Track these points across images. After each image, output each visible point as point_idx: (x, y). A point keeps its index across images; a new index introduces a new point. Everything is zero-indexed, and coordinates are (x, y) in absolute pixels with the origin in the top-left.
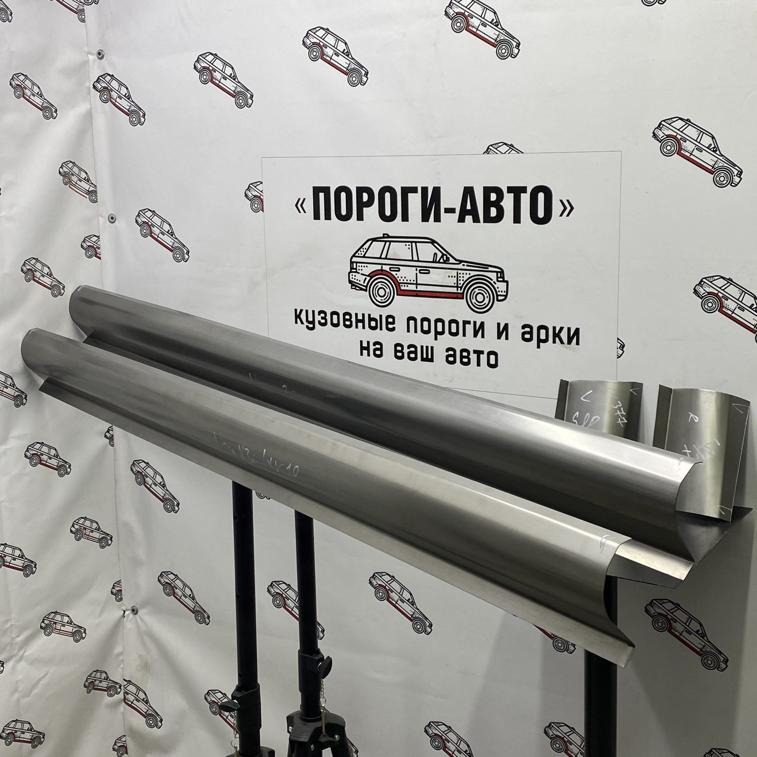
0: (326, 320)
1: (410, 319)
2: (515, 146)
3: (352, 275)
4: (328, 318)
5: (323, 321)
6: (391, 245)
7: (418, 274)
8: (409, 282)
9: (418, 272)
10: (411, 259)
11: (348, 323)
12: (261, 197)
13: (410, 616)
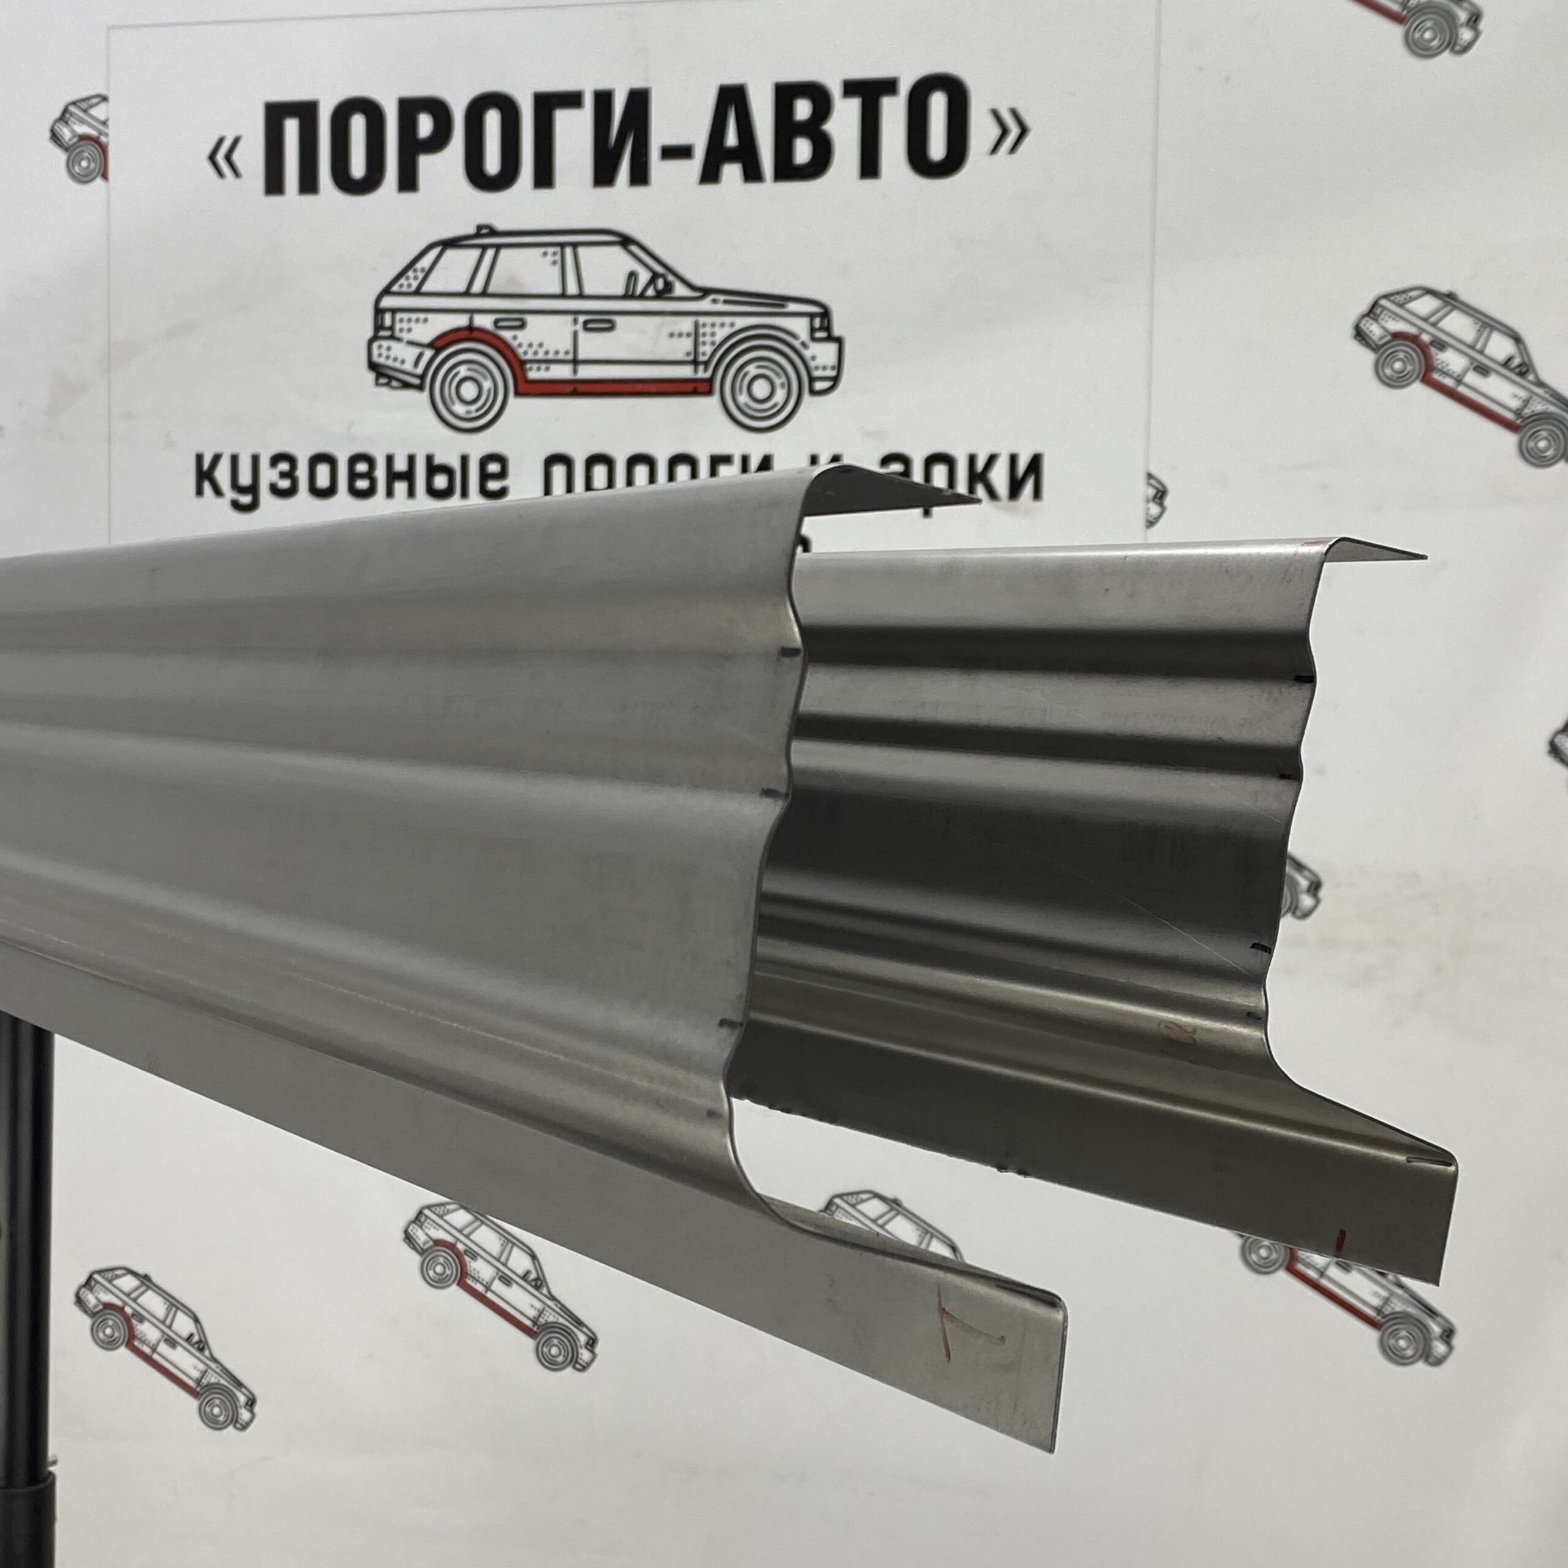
0: (295, 481)
1: (552, 460)
3: (380, 347)
4: (302, 473)
5: (285, 484)
6: (500, 256)
7: (581, 333)
8: (551, 356)
9: (579, 327)
10: (560, 292)
11: (363, 484)
12: (103, 139)
13: (528, 1323)
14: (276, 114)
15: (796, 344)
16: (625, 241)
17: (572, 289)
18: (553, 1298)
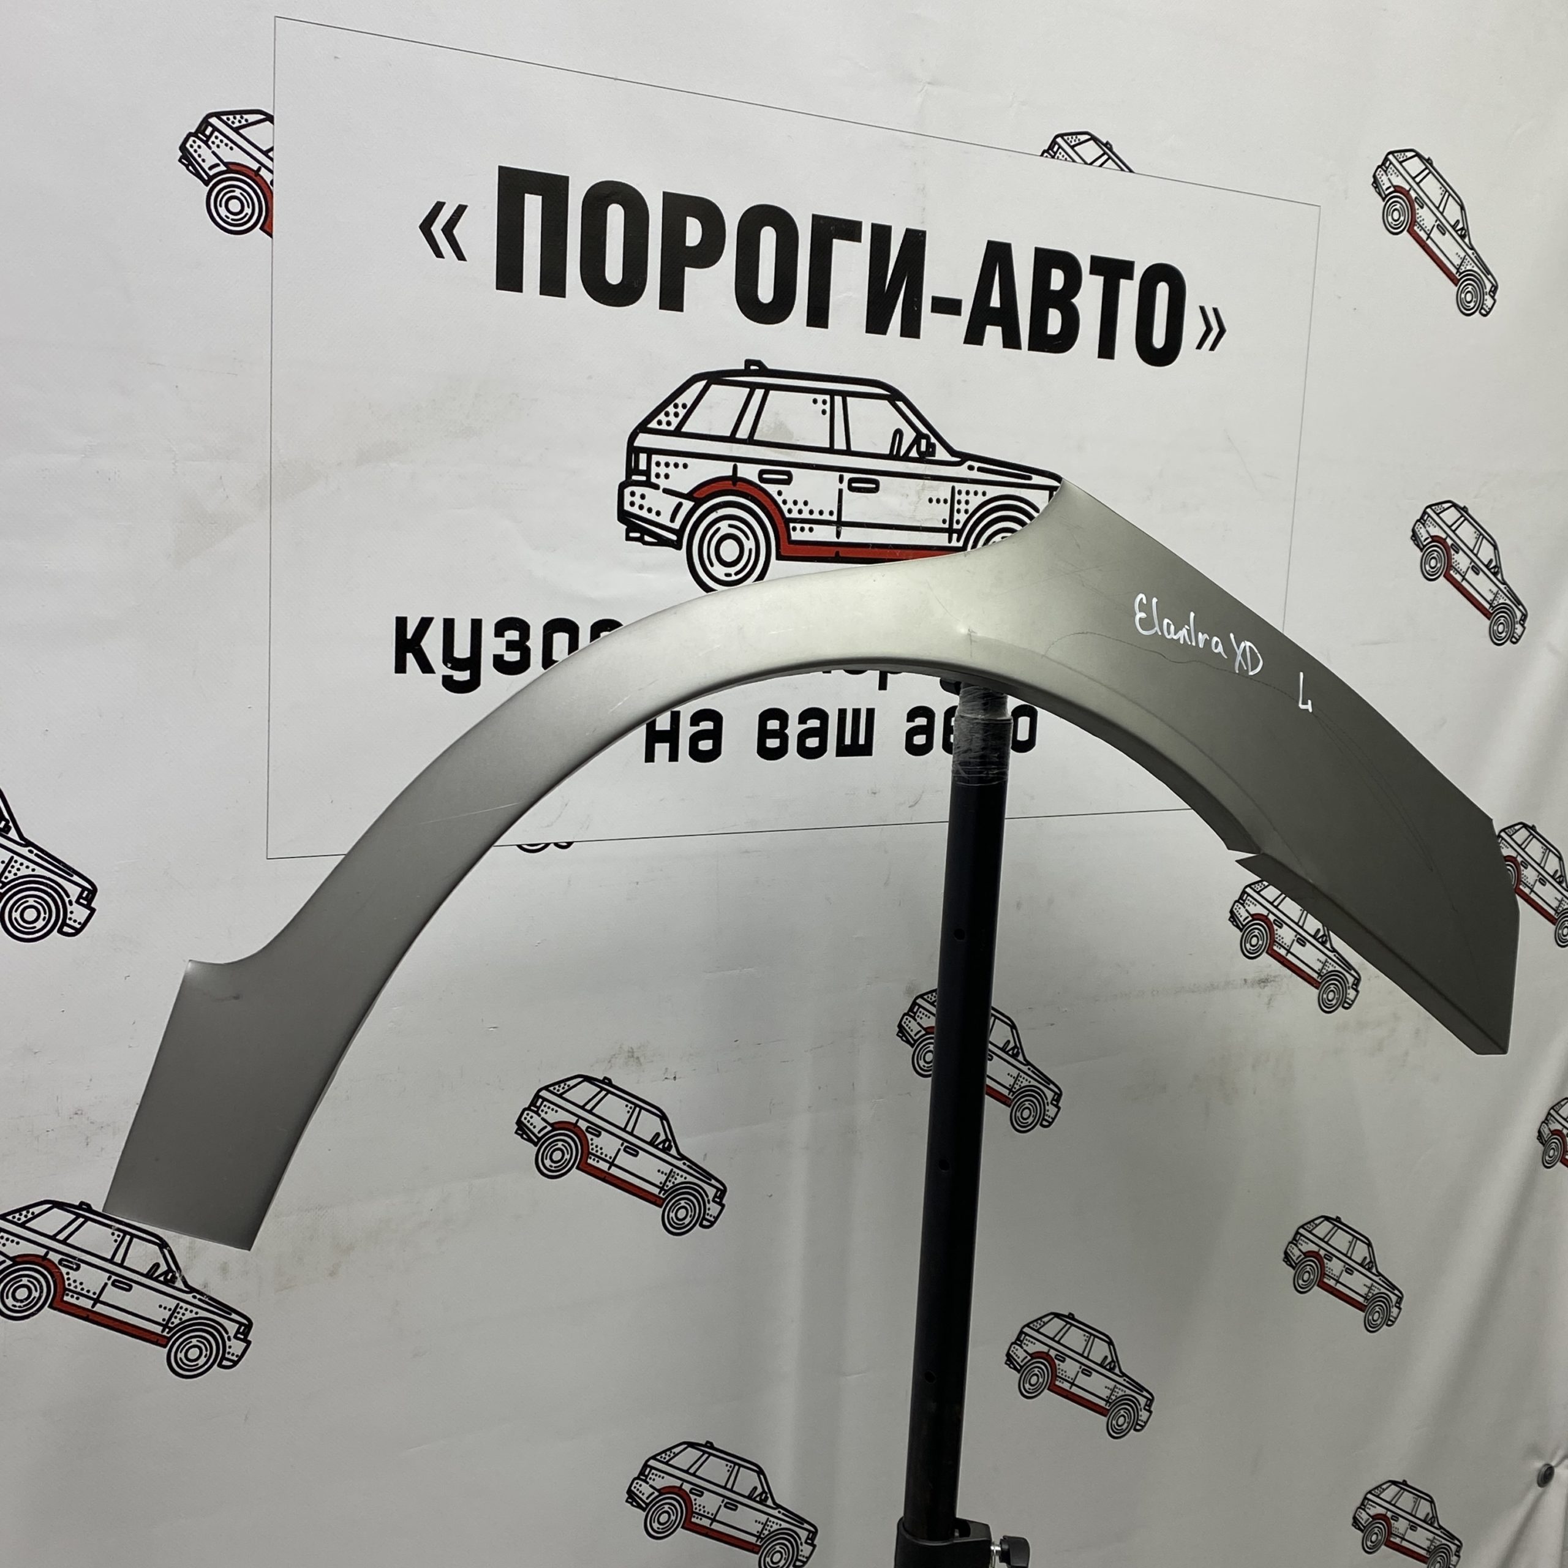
0: (526, 653)
2: (1115, 150)
3: (633, 494)
4: (535, 643)
5: (514, 656)
6: (769, 398)
7: (846, 492)
8: (816, 516)
9: (845, 484)
10: (828, 446)
14: (513, 185)
16: (894, 396)
17: (840, 444)
18: (778, 1507)
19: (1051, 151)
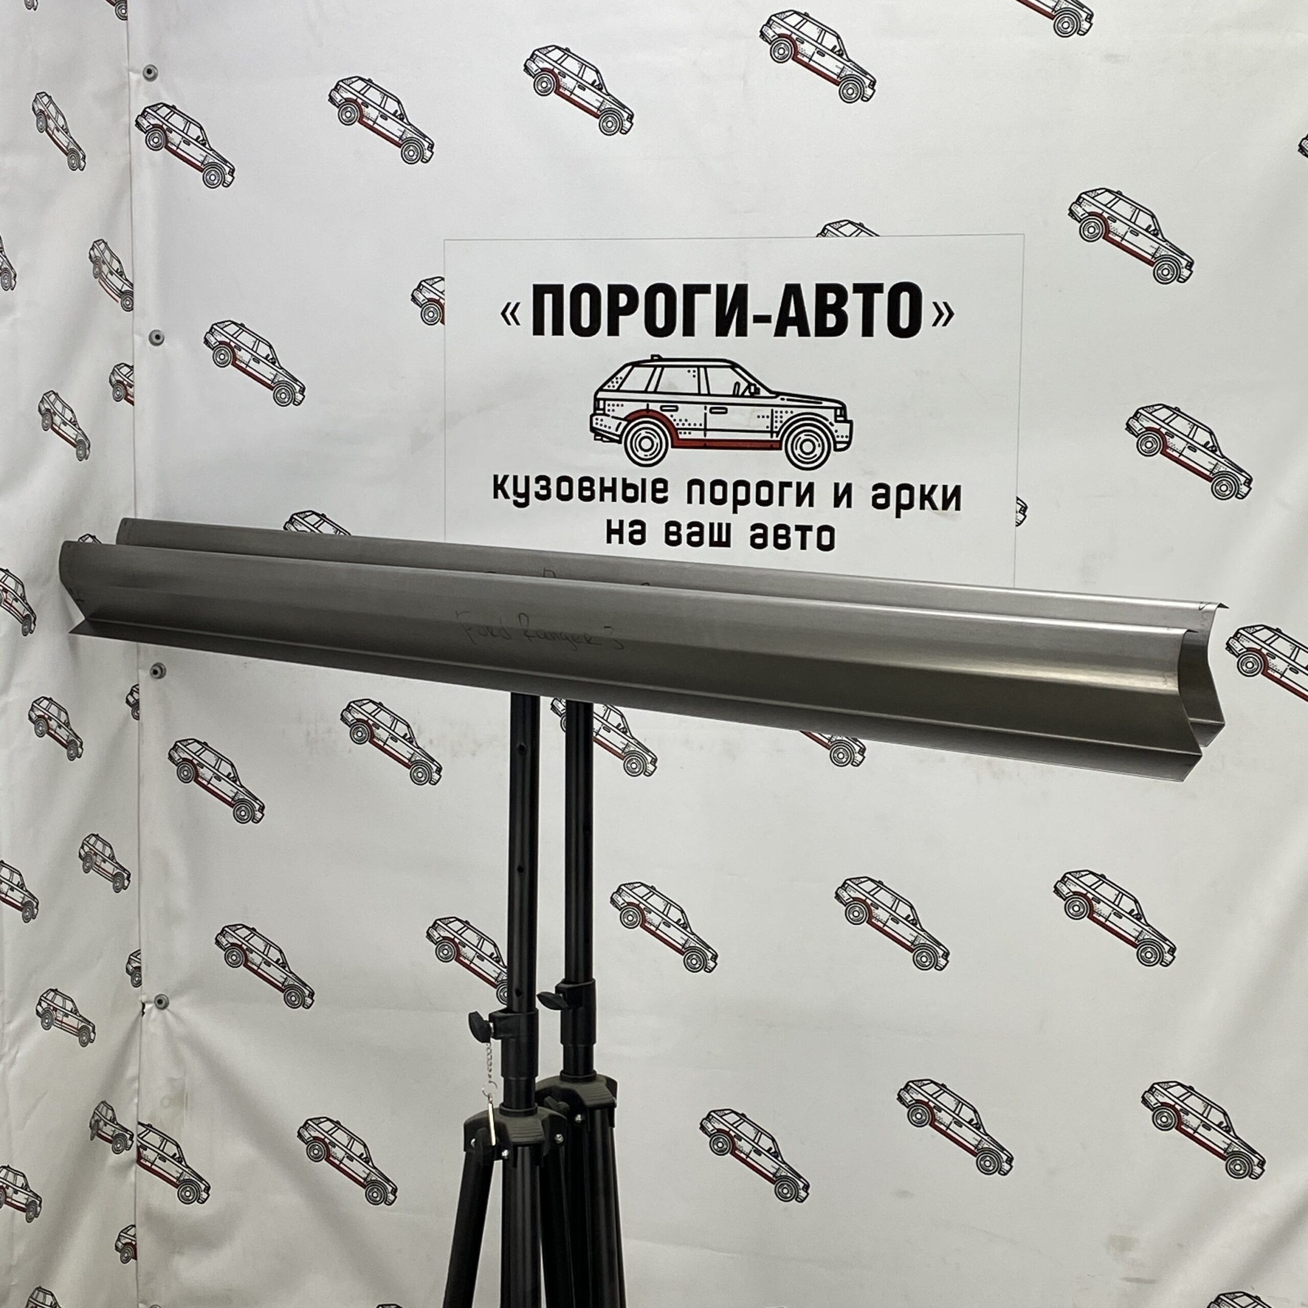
0: (549, 491)
1: (691, 483)
2: (865, 226)
3: (597, 419)
4: (553, 487)
5: (544, 492)
6: (664, 372)
7: (709, 415)
8: (692, 426)
9: (708, 411)
10: (697, 392)
11: (587, 493)
12: (441, 301)
13: (680, 947)
14: (539, 291)
15: (827, 423)
16: (733, 366)
17: (704, 390)
18: (693, 934)
19: (823, 233)
